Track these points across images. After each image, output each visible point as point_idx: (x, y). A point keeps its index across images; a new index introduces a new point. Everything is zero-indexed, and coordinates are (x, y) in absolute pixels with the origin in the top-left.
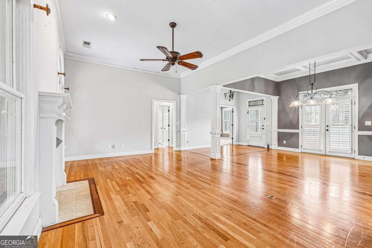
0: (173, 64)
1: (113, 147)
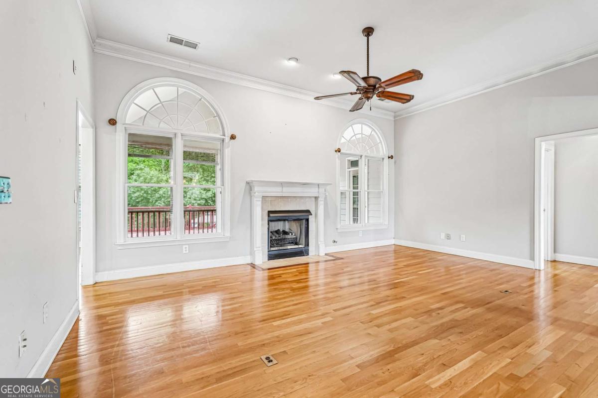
0: (368, 98)
1: (448, 237)
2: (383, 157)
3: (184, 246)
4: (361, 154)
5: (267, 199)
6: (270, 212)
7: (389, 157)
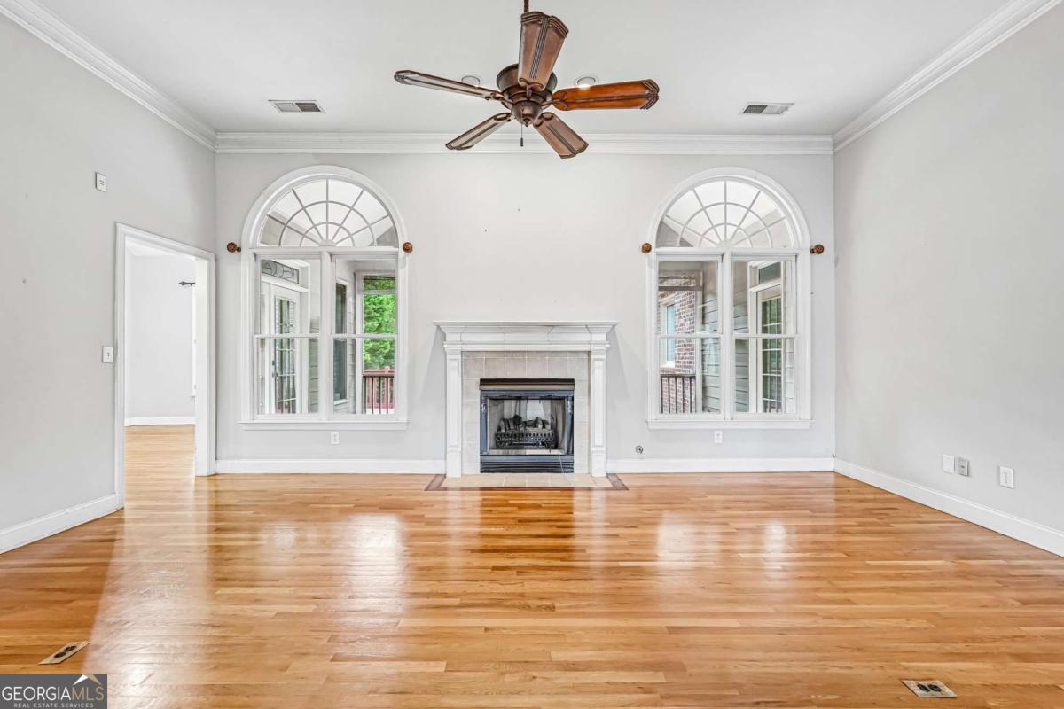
1: (964, 469)
2: (798, 252)
3: (332, 433)
4: (722, 251)
5: (479, 356)
6: (483, 382)
7: (812, 251)
